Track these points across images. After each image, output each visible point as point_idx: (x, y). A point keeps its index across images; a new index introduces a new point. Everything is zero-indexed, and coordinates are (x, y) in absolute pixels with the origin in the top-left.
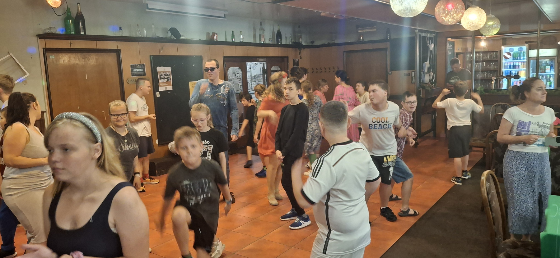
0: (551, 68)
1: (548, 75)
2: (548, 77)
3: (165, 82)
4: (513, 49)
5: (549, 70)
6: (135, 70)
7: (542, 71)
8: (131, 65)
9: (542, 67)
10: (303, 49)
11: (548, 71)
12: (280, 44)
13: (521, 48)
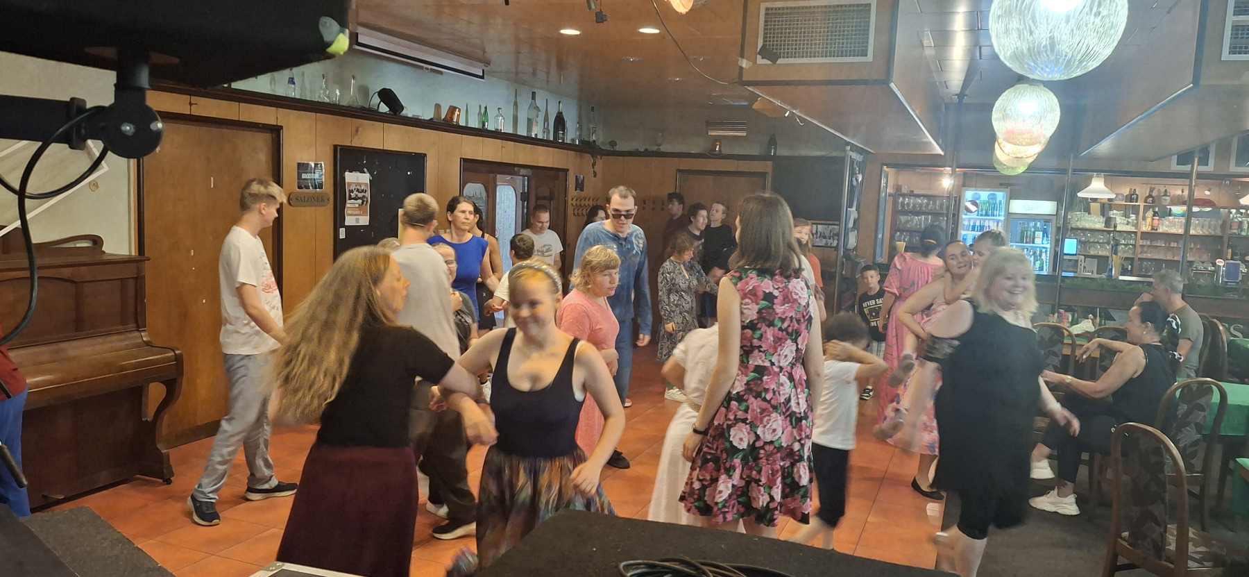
0: (1043, 236)
1: (1038, 249)
2: (1038, 252)
3: (357, 206)
4: (980, 196)
5: (1041, 239)
6: (304, 176)
7: (1028, 240)
8: (299, 164)
9: (1029, 233)
10: (599, 157)
11: (1038, 241)
12: (560, 141)
13: (994, 194)
